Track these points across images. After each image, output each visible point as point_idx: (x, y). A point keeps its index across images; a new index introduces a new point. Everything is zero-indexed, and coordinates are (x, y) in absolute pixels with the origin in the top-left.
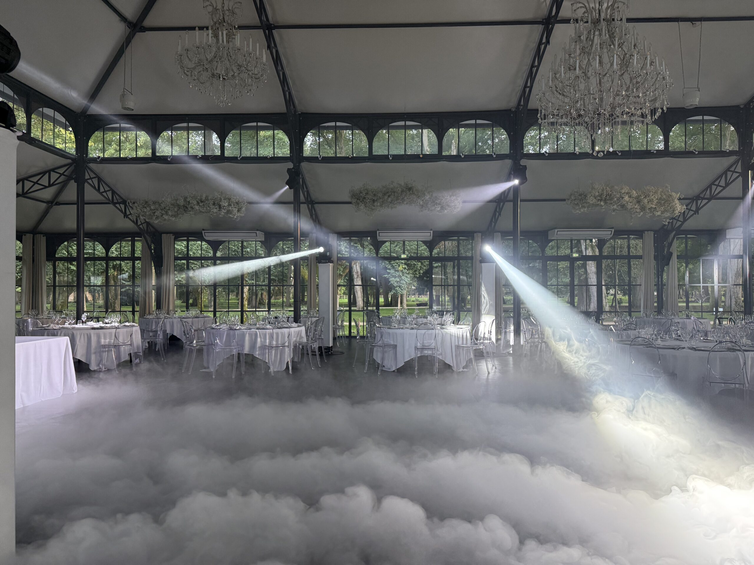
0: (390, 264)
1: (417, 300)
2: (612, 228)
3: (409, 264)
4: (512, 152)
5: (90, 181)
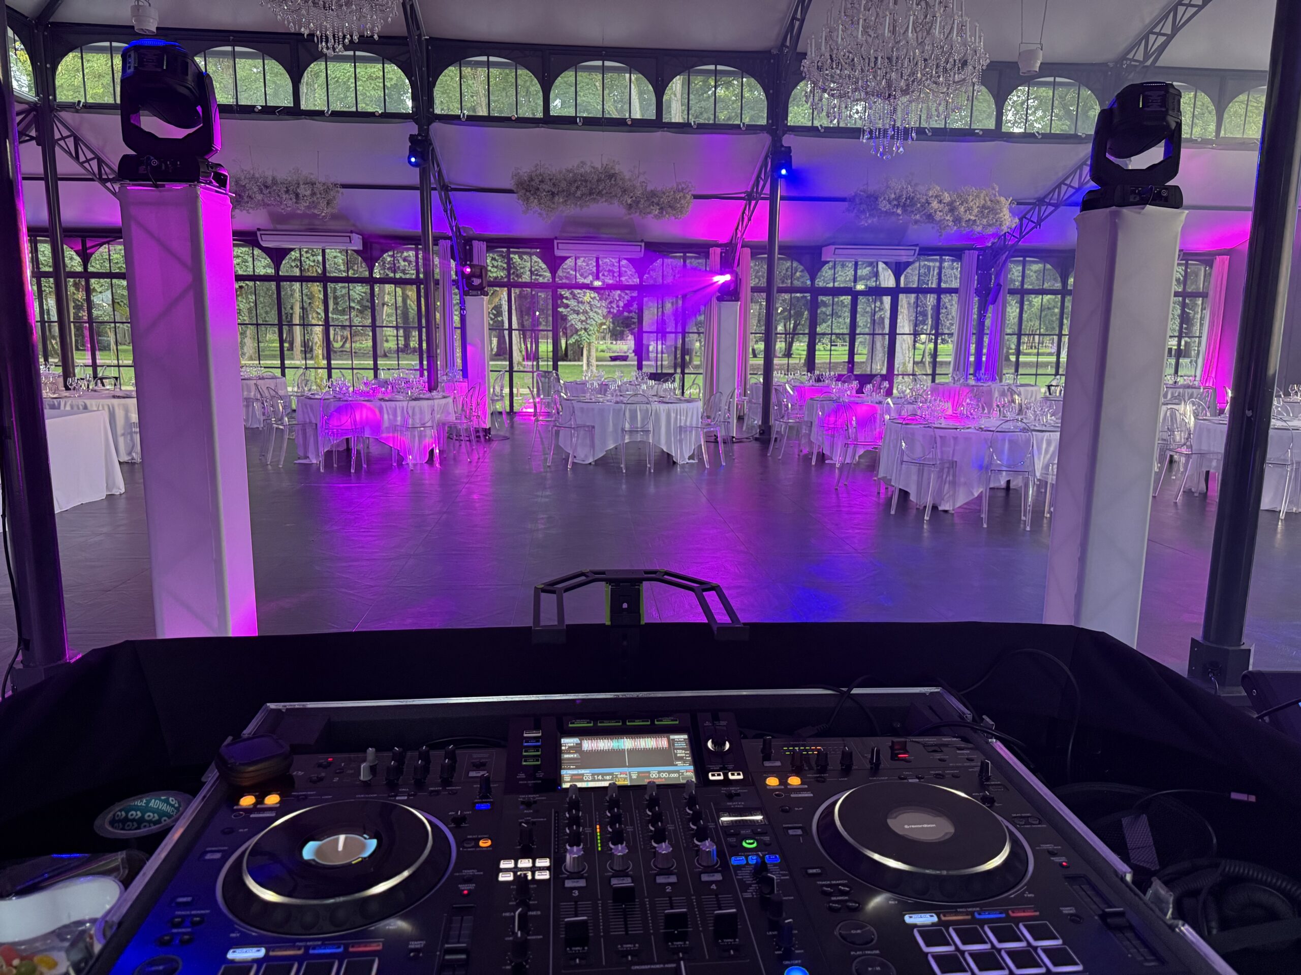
1: (610, 349)
2: (917, 245)
4: (770, 121)
5: (62, 143)
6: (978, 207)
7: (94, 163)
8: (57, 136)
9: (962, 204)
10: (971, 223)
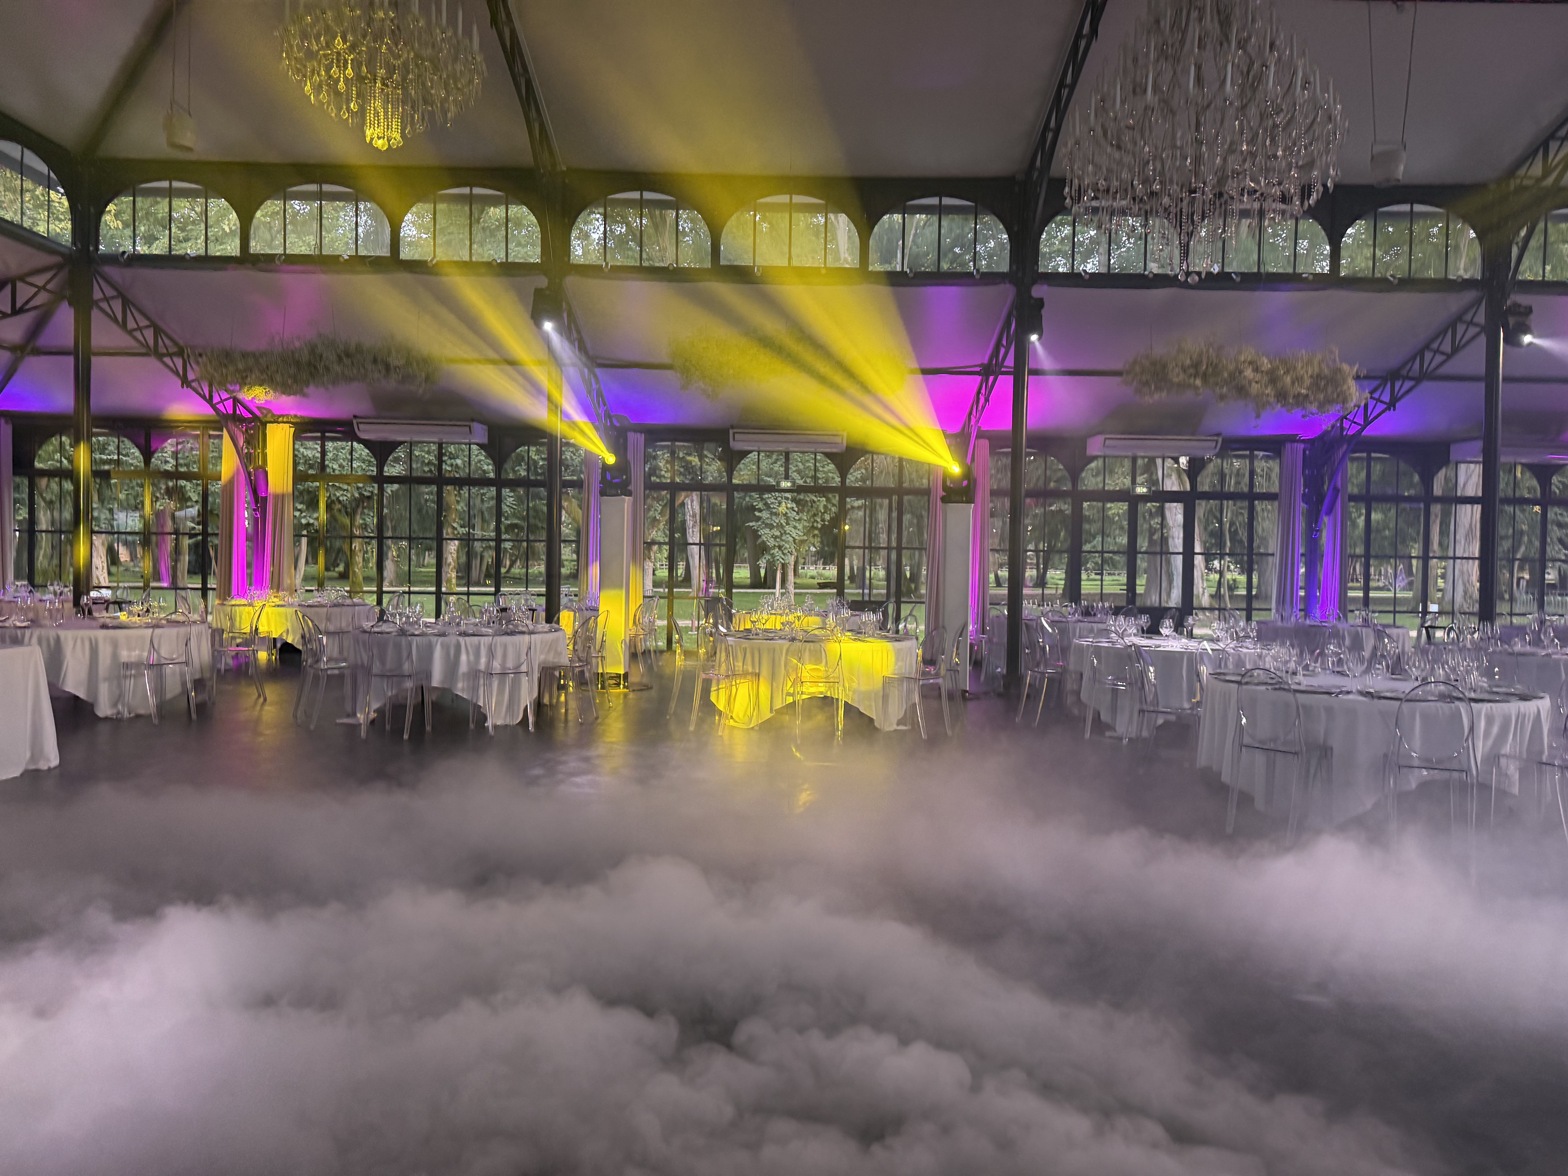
0: (762, 499)
1: (821, 575)
2: (1218, 435)
3: (800, 500)
4: (1014, 267)
5: (104, 305)
6: (1311, 376)
7: (149, 334)
8: (97, 295)
9: (1287, 372)
10: (1301, 399)
